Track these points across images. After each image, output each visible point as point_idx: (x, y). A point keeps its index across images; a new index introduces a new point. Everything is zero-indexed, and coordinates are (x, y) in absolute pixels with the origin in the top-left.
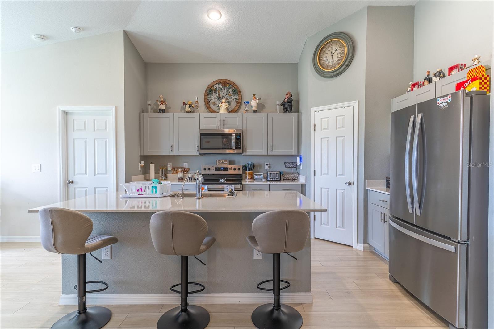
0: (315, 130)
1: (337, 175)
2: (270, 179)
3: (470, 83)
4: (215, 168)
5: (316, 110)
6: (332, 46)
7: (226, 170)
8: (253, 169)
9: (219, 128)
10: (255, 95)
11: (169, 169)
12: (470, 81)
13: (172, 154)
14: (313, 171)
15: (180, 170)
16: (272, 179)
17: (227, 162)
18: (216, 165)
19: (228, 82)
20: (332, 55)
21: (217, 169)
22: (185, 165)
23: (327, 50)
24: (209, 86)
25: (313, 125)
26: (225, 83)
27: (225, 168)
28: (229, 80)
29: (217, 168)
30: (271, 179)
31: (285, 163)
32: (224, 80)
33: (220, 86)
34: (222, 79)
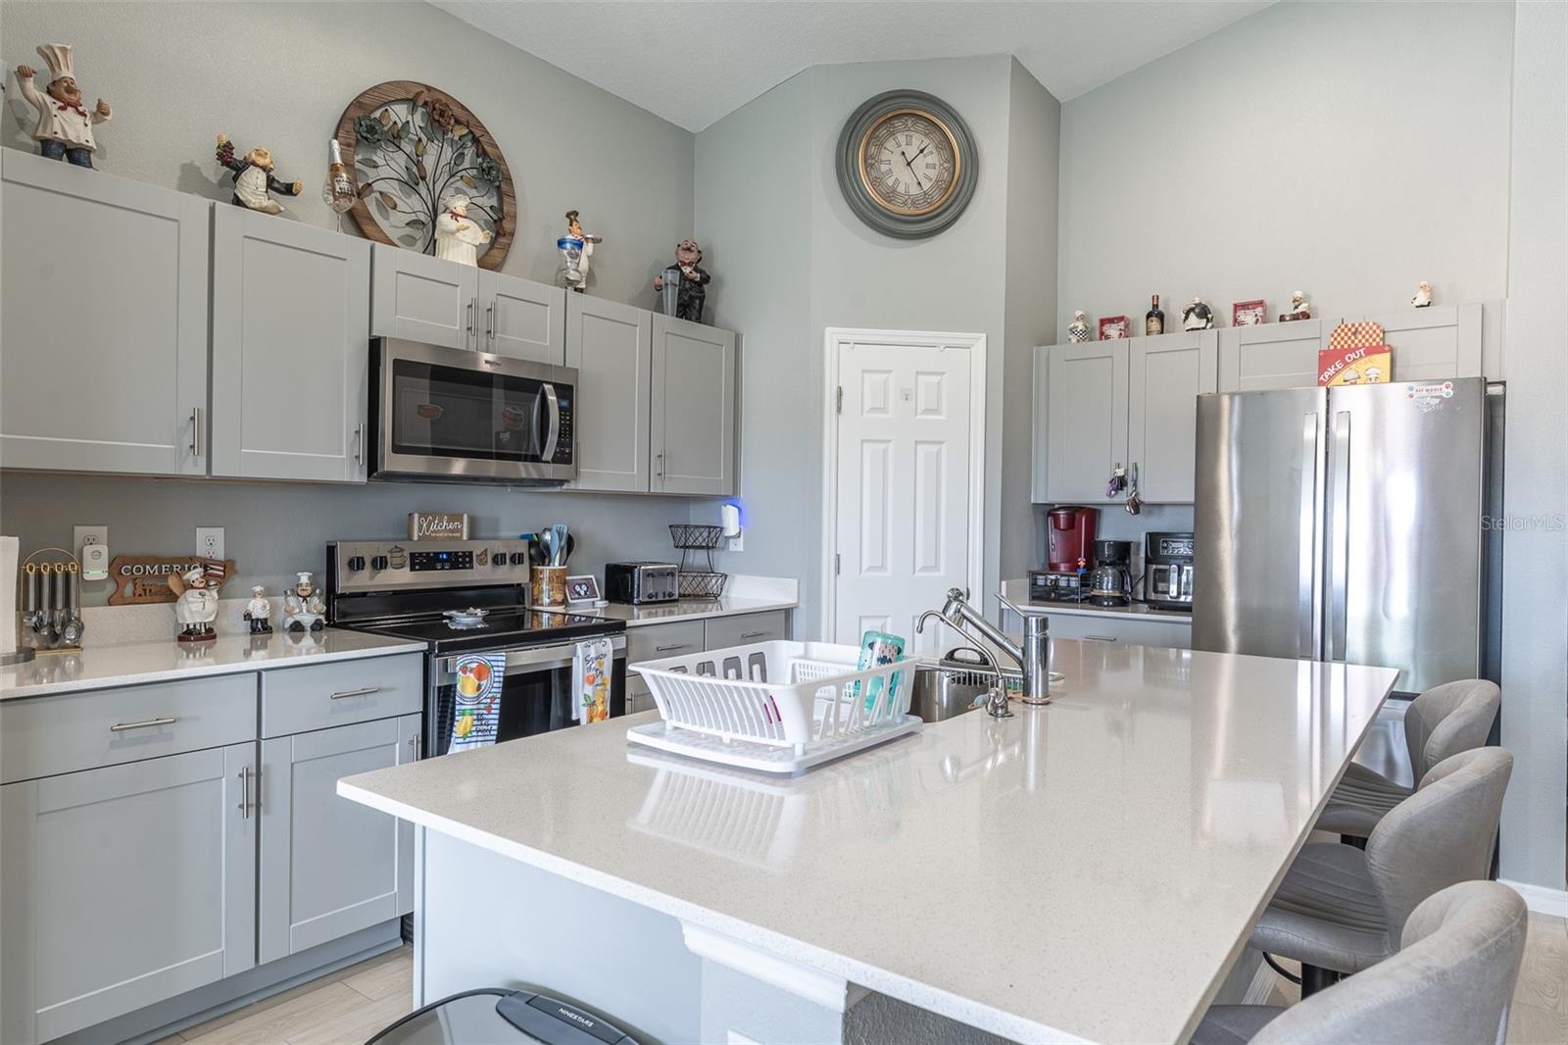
0: (839, 409)
1: (917, 569)
2: (647, 600)
3: (1361, 356)
4: (412, 555)
5: (844, 338)
6: (907, 133)
7: (464, 568)
8: (568, 555)
9: (467, 346)
10: (576, 214)
11: (96, 571)
12: (1362, 351)
13: (195, 468)
14: (833, 557)
15: (195, 575)
16: (654, 599)
17: (462, 523)
18: (410, 538)
19: (456, 111)
20: (909, 164)
21: (423, 561)
22: (210, 542)
23: (891, 139)
24: (366, 100)
25: (835, 388)
26: (441, 113)
27: (456, 553)
28: (463, 107)
29: (421, 554)
30: (650, 596)
31: (671, 527)
32: (441, 97)
33: (418, 119)
34: (429, 88)
